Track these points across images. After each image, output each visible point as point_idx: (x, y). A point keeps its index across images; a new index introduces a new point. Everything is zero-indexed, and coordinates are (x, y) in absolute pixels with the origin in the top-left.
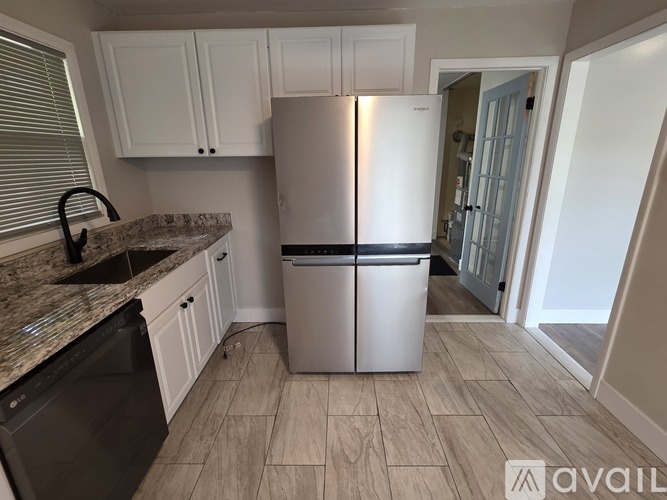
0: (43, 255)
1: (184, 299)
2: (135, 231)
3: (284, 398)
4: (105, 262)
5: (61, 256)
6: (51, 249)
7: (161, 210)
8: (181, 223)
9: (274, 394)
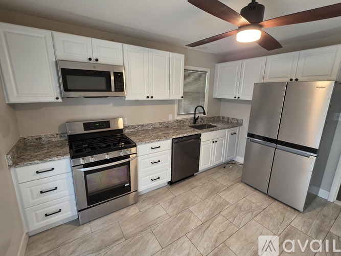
0: (189, 120)
1: (214, 141)
2: (212, 119)
3: (234, 186)
4: (200, 125)
5: (192, 121)
6: (191, 119)
7: (222, 115)
8: (226, 120)
9: (232, 183)
